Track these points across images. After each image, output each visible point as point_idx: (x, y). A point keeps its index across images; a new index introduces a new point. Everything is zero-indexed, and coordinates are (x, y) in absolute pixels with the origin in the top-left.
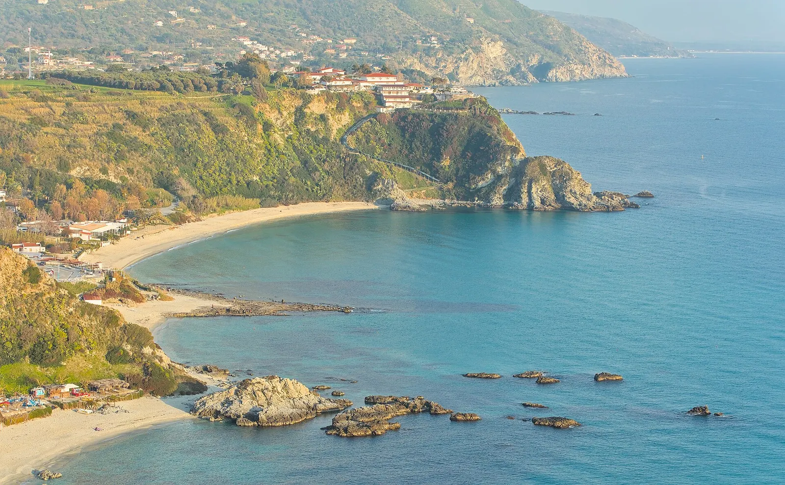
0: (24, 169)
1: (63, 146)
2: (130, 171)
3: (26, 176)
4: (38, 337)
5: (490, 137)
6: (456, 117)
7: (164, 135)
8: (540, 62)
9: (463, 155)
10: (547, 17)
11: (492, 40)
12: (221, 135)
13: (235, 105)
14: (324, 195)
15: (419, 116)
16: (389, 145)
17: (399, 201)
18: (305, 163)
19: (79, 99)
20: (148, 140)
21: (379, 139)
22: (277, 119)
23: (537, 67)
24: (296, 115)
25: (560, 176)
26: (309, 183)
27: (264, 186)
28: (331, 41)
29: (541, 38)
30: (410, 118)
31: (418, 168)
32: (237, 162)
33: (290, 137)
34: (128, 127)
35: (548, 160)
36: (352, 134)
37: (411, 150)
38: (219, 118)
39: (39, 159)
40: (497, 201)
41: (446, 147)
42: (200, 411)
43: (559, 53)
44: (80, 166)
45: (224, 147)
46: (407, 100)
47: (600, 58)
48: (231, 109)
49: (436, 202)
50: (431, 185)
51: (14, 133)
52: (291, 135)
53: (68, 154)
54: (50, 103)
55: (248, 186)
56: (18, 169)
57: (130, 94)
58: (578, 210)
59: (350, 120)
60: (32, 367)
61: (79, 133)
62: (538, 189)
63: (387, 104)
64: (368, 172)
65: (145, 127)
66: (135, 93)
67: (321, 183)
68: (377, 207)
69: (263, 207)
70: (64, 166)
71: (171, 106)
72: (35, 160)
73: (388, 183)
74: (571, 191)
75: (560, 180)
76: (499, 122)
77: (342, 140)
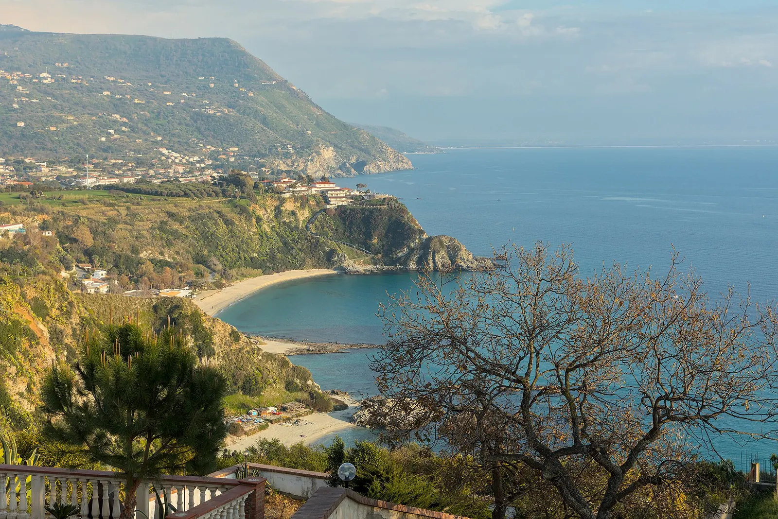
0: (110, 254)
1: (133, 237)
2: (178, 253)
3: (112, 259)
4: (245, 376)
5: (404, 224)
6: (380, 210)
7: (194, 228)
8: (357, 160)
9: (386, 235)
10: (359, 129)
11: (326, 147)
12: (230, 227)
13: (237, 206)
14: (300, 265)
15: (354, 210)
16: (336, 230)
17: (350, 268)
18: (285, 244)
19: (133, 204)
20: (184, 232)
21: (330, 226)
22: (264, 215)
23: (356, 164)
24: (275, 211)
25: (453, 248)
26: (290, 257)
27: (262, 261)
28: (221, 150)
29: (356, 144)
30: (348, 211)
31: (357, 245)
32: (243, 245)
33: (274, 227)
34: (170, 223)
35: (444, 238)
36: (312, 223)
37: (351, 233)
38: (228, 215)
39: (118, 247)
40: (413, 266)
41: (374, 231)
42: (358, 421)
43: (369, 154)
44: (146, 250)
45: (233, 235)
46: (344, 199)
47: (395, 157)
48: (235, 209)
49: (371, 267)
50: (367, 256)
51: (100, 229)
52: (274, 225)
53: (137, 243)
54: (116, 207)
55: (251, 260)
56: (106, 254)
57: (166, 200)
58: (467, 271)
59: (309, 214)
60: (244, 397)
61: (140, 228)
62: (439, 257)
63: (331, 203)
64: (327, 248)
65: (181, 223)
66: (170, 199)
67: (297, 257)
68: (336, 272)
69: (264, 274)
70: (135, 251)
71: (195, 207)
72: (116, 247)
73: (341, 256)
74: (461, 257)
75: (453, 251)
76: (408, 213)
77: (307, 227)
